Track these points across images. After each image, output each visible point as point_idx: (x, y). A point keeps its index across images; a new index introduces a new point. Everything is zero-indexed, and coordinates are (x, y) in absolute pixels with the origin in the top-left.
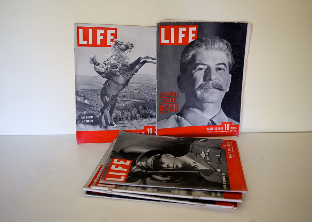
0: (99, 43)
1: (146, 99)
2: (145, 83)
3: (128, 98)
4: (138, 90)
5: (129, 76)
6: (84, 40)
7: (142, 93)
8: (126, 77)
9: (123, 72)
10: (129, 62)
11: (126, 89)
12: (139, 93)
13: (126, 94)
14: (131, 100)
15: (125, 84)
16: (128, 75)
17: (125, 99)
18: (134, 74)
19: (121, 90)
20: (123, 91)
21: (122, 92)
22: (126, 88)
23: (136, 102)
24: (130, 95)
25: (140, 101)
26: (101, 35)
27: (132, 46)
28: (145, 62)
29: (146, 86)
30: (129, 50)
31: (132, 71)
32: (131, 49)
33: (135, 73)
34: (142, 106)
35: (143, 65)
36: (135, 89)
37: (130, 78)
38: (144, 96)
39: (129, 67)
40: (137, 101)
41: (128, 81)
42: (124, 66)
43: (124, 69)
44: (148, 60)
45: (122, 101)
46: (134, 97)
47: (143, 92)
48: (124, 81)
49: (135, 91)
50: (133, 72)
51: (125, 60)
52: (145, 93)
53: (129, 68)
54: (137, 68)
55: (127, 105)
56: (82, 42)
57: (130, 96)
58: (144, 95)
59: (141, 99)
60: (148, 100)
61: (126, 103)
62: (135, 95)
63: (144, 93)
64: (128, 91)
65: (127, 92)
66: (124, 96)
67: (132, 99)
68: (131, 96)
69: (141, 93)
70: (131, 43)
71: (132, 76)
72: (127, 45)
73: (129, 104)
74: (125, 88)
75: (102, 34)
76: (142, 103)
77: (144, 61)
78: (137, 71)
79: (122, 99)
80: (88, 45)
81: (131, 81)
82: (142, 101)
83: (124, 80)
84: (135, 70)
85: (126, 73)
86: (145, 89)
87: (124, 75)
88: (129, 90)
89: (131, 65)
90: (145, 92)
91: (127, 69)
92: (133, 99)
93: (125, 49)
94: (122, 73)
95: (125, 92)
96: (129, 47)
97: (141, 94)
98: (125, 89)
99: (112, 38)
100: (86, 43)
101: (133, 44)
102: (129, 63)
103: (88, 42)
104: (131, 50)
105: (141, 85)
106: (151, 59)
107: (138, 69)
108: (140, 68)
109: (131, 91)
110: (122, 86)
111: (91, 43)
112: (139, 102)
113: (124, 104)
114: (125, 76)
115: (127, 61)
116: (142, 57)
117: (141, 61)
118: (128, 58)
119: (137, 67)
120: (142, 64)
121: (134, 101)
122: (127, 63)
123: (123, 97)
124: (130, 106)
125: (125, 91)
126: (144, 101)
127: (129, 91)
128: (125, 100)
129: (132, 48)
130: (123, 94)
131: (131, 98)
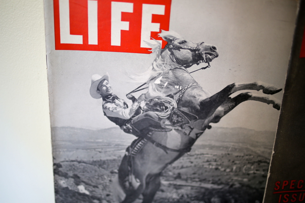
0: (116, 41)
1: (231, 183)
2: (236, 149)
3: (186, 180)
4: (214, 163)
5: (195, 131)
6: (72, 32)
7: (225, 170)
8: (187, 132)
9: (180, 119)
10: (200, 96)
11: (184, 160)
12: (217, 169)
13: (182, 171)
14: (194, 184)
15: (183, 149)
16: (192, 129)
17: (179, 182)
18: (210, 127)
19: (171, 163)
20: (176, 164)
21: (174, 168)
22: (185, 158)
23: (207, 189)
24: (194, 174)
25: (215, 186)
26: (123, 19)
27: (211, 54)
28: (244, 98)
29: (236, 154)
30: (204, 65)
31: (205, 118)
32: (208, 61)
33: (211, 124)
34: (219, 197)
35: (236, 105)
36: (208, 161)
37: (197, 134)
38: (228, 177)
39: (199, 108)
40: (209, 186)
41: (192, 142)
42: (184, 106)
43: (183, 112)
44: (253, 93)
45: (172, 187)
46: (203, 178)
47: (228, 167)
48: (182, 143)
49: (206, 165)
50: (206, 121)
51: (189, 89)
52: (232, 171)
53: (197, 111)
54: (220, 112)
55: (183, 196)
56: (67, 38)
57: (193, 176)
58: (227, 175)
59: (219, 182)
60: (237, 185)
61: (183, 191)
62: (207, 173)
63: (228, 170)
64: (189, 164)
65: (187, 167)
66: (179, 176)
67: (196, 182)
68: (196, 175)
69: (223, 169)
70: (211, 45)
71: (204, 129)
72: (198, 50)
73: (189, 192)
74: (181, 158)
75: (125, 17)
76: (222, 190)
77: (240, 96)
78: (217, 119)
79: (172, 182)
80: (85, 46)
81: (198, 142)
82: (220, 187)
83: (180, 140)
84: (213, 115)
85: (188, 123)
86: (232, 161)
87: (181, 126)
88: (192, 163)
89: (203, 103)
90: (232, 169)
91: (192, 112)
92: (199, 183)
93: (191, 62)
94: (178, 122)
95: (182, 167)
96: (204, 56)
97: (222, 172)
98: (181, 161)
99: (156, 27)
100: (78, 40)
101: (214, 48)
102: (197, 97)
103: (86, 39)
104: (207, 64)
105: (224, 152)
106: (261, 91)
107: (223, 114)
108: (226, 112)
109: (195, 166)
110: (176, 154)
111: (93, 40)
112: (214, 189)
113: (177, 192)
114: (184, 130)
115: (195, 92)
116: (237, 85)
117: (233, 96)
118: (196, 86)
119: (220, 109)
120: (233, 104)
121: (202, 188)
122: (192, 99)
123: (176, 178)
124: (191, 197)
125: (180, 165)
126: (227, 188)
127: (193, 165)
128: (180, 185)
129: (211, 60)
130: (177, 171)
131: (194, 181)
